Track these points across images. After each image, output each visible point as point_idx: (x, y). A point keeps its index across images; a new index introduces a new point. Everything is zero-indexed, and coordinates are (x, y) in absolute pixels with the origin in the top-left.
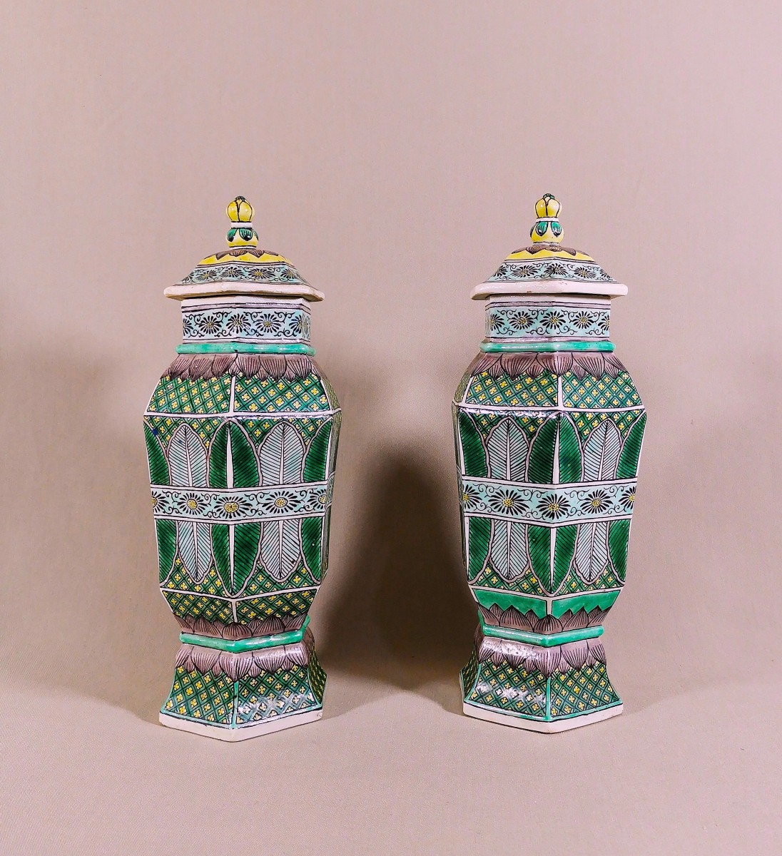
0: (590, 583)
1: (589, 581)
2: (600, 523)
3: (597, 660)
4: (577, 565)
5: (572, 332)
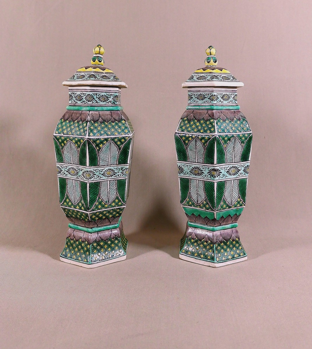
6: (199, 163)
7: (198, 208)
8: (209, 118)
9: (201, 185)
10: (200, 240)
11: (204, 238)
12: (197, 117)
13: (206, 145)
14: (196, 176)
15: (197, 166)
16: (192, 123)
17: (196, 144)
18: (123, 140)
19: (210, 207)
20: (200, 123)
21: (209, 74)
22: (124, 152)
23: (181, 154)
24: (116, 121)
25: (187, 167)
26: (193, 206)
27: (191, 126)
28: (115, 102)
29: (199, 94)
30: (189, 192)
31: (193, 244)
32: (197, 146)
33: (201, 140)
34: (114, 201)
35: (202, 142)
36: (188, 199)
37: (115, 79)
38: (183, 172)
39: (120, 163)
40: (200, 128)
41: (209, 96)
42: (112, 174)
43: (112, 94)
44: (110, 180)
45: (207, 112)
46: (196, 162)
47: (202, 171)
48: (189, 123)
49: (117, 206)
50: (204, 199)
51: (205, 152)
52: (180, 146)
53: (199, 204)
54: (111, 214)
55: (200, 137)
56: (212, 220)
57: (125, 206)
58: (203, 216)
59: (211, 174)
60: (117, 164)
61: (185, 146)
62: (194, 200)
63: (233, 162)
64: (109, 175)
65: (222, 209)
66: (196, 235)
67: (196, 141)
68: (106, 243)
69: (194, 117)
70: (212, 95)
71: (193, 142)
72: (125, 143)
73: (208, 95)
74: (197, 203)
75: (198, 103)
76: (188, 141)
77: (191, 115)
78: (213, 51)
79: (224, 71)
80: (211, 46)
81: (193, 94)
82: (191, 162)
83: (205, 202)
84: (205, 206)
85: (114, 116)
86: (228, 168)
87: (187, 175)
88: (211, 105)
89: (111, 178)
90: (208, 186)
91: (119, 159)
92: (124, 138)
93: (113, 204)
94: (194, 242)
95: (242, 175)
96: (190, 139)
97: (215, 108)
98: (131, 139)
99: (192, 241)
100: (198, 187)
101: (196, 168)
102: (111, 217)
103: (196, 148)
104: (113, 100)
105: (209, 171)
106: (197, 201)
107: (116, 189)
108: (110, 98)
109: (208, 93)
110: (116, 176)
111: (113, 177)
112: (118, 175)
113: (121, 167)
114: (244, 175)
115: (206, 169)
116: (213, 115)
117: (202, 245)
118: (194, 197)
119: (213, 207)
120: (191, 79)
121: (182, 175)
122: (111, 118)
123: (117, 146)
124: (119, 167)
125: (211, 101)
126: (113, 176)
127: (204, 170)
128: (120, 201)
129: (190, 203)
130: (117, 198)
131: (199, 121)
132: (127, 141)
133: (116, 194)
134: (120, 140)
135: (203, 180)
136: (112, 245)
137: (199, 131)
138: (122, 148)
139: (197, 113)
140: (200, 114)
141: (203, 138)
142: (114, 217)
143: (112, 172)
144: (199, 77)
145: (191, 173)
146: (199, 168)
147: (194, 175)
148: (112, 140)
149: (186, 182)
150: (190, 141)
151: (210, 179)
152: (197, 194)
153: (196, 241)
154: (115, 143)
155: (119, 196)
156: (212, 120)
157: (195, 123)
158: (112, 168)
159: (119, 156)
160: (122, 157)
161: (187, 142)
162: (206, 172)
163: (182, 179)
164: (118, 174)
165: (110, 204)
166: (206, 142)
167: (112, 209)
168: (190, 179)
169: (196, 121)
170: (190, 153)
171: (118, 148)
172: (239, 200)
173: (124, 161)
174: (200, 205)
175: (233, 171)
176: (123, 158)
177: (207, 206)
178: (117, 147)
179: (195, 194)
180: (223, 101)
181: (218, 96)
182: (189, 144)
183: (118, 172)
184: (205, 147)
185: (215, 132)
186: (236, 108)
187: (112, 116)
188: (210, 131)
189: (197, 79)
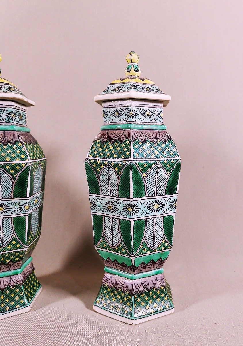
0: (113, 248)
1: (112, 247)
2: (115, 219)
3: (127, 290)
4: (105, 236)
5: (112, 120)
6: (113, 196)
7: (113, 252)
8: (125, 139)
9: (116, 224)
10: (117, 290)
11: (122, 288)
12: (111, 139)
13: (120, 173)
14: (110, 213)
15: (111, 200)
16: (105, 146)
17: (109, 172)
18: (18, 168)
19: (127, 252)
20: (114, 146)
21: (126, 84)
22: (20, 182)
23: (93, 185)
24: (10, 144)
25: (100, 201)
26: (107, 249)
27: (103, 150)
28: (11, 120)
29: (115, 110)
30: (103, 232)
31: (109, 293)
32: (110, 175)
33: (114, 167)
34: (10, 243)
35: (115, 170)
36: (102, 241)
37: (9, 90)
38: (95, 208)
39: (15, 196)
40: (113, 152)
41: (127, 111)
42: (5, 210)
43: (6, 109)
44: (3, 218)
45: (124, 133)
46: (109, 196)
47: (117, 206)
48: (102, 146)
49: (14, 249)
50: (120, 242)
51: (119, 182)
52: (91, 176)
53: (115, 247)
54: (8, 258)
55: (113, 163)
56: (130, 267)
57: (26, 249)
58: (120, 262)
59: (126, 210)
60: (12, 197)
61: (97, 175)
62: (108, 241)
63: (156, 195)
64: (2, 212)
65: (141, 254)
66: (112, 283)
67: (108, 168)
68: (3, 293)
69: (108, 139)
70: (129, 111)
71: (106, 170)
72: (21, 172)
73: (125, 110)
74: (113, 245)
75: (114, 121)
76: (100, 168)
77: (105, 136)
78: (134, 57)
79: (146, 81)
80: (132, 52)
81: (108, 111)
82: (104, 195)
83: (120, 245)
84: (120, 250)
85: (8, 137)
86: (149, 203)
87: (100, 212)
88: (128, 123)
89: (4, 214)
90: (123, 225)
91: (14, 191)
92: (19, 165)
93: (9, 247)
94: (111, 292)
95: (167, 212)
96: (102, 166)
97: (133, 126)
98: (29, 166)
99: (109, 290)
100: (112, 226)
101: (109, 202)
102: (9, 262)
103: (109, 178)
104: (7, 117)
105: (124, 206)
106: (112, 244)
107: (12, 229)
108: (3, 114)
109: (124, 108)
110: (11, 213)
111: (7, 214)
112: (15, 211)
113: (18, 201)
114: (171, 212)
115: (121, 203)
116: (130, 136)
117: (119, 296)
118: (109, 238)
119: (130, 252)
120: (106, 91)
121: (95, 210)
122: (2, 139)
123: (10, 175)
124: (15, 201)
125: (129, 118)
126: (7, 212)
127: (118, 205)
128: (18, 243)
129: (105, 245)
130: (14, 239)
131: (113, 143)
132: (24, 168)
133: (12, 234)
134: (13, 168)
135: (118, 217)
136: (11, 295)
137: (112, 156)
138: (17, 178)
139: (112, 134)
140: (115, 135)
141: (116, 165)
142: (13, 262)
143: (5, 207)
144: (114, 88)
145: (104, 208)
146: (113, 202)
147: (107, 211)
148: (2, 167)
149: (100, 220)
150: (102, 169)
151: (125, 216)
152: (111, 235)
153: (113, 291)
154: (7, 171)
155: (16, 236)
156: (128, 142)
157: (108, 147)
158: (5, 203)
159: (13, 187)
160: (18, 188)
161: (98, 170)
162: (121, 208)
163: (95, 216)
164: (14, 209)
165: (5, 247)
166: (120, 170)
167: (8, 253)
168: (104, 216)
169: (110, 143)
170: (102, 184)
171: (12, 178)
172: (164, 242)
173: (22, 194)
174: (115, 249)
175: (155, 206)
176: (20, 190)
177: (123, 250)
178: (10, 177)
179: (109, 234)
180: (144, 118)
181: (137, 112)
182: (101, 173)
183: (14, 208)
184: (119, 176)
185: (131, 157)
186: (161, 127)
187: (4, 138)
188: (125, 155)
189: (113, 90)
